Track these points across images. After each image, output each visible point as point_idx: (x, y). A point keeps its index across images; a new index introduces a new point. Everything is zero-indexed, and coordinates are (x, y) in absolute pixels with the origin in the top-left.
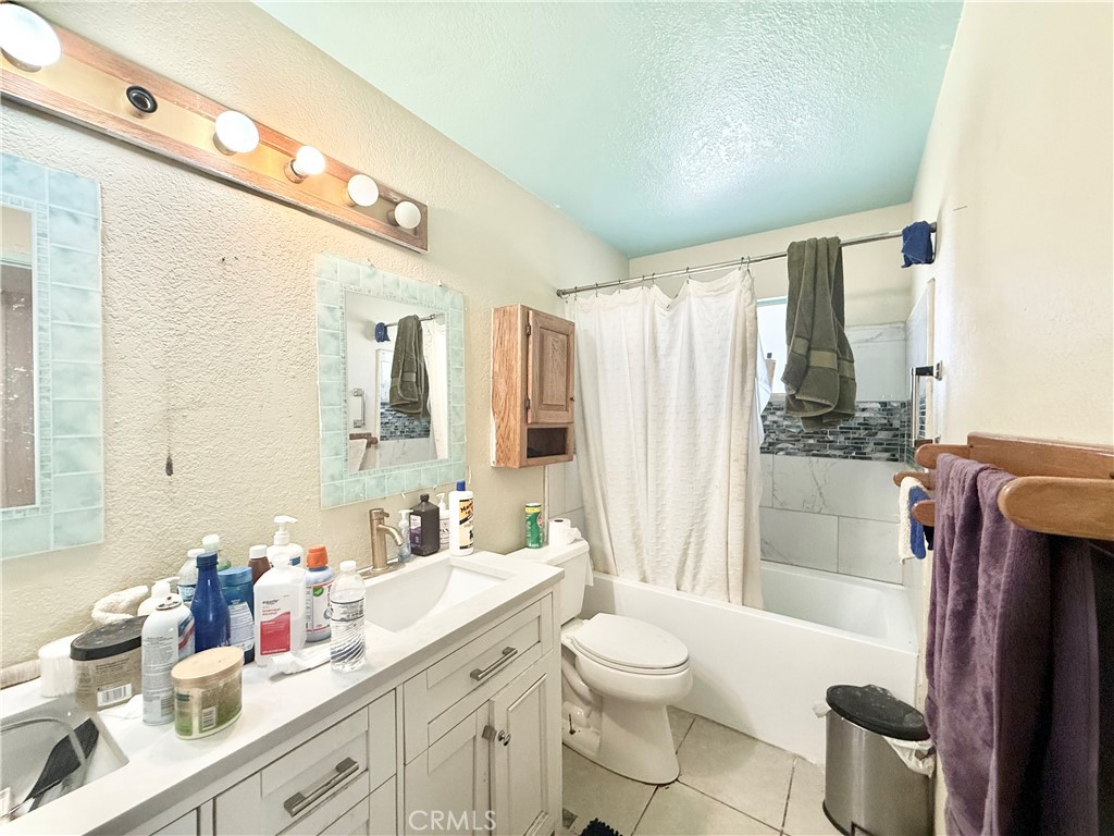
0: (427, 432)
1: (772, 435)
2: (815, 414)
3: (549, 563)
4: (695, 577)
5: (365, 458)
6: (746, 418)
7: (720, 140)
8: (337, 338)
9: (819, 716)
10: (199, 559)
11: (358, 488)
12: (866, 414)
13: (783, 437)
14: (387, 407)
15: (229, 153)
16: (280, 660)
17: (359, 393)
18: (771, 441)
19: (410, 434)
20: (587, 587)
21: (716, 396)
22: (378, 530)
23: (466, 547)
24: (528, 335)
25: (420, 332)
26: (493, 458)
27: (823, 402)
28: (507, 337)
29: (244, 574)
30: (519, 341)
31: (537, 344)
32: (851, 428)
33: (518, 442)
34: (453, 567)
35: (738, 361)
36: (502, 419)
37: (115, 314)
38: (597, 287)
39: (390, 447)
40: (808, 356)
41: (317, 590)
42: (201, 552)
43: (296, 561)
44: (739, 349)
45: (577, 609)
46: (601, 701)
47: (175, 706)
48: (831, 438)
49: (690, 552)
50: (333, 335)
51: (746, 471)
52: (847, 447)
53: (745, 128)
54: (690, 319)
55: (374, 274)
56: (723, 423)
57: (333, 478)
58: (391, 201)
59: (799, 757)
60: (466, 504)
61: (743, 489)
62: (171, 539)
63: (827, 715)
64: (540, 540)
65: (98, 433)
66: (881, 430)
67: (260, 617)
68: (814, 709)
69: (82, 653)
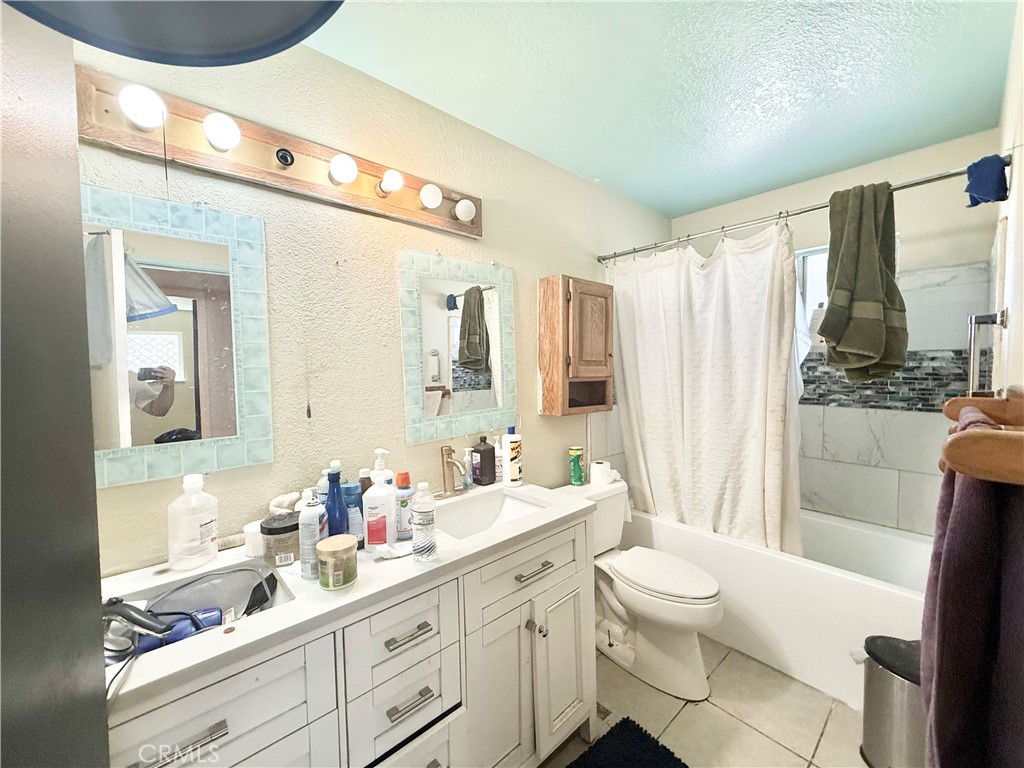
0: (489, 385)
1: (823, 387)
2: (859, 366)
3: (589, 498)
4: (731, 520)
5: (441, 406)
6: (783, 371)
7: (754, 100)
8: (415, 314)
9: (858, 662)
10: (329, 475)
11: (433, 430)
12: (935, 364)
13: (835, 388)
14: (457, 364)
15: (338, 184)
16: (381, 549)
17: (435, 354)
18: (821, 392)
19: (475, 387)
20: (626, 523)
21: (752, 350)
22: (448, 462)
23: (516, 480)
24: (569, 301)
25: (481, 300)
26: (540, 407)
27: (866, 353)
28: (550, 303)
29: (356, 487)
30: (561, 306)
31: (577, 308)
32: (916, 379)
33: (560, 393)
34: (506, 496)
35: (775, 314)
36: (548, 373)
37: (275, 308)
38: (635, 251)
39: (459, 397)
40: (850, 307)
41: (404, 503)
42: (329, 471)
43: (389, 482)
44: (776, 303)
45: (616, 540)
46: (635, 621)
47: (318, 568)
48: (892, 389)
49: (726, 497)
50: (411, 312)
51: (784, 421)
52: (911, 399)
53: (779, 84)
54: (725, 276)
55: (441, 261)
56: (760, 374)
57: (414, 421)
58: (453, 200)
59: (839, 701)
60: (515, 445)
61: (781, 439)
62: (312, 462)
63: (865, 662)
64: (582, 478)
65: (268, 389)
66: (955, 380)
67: (368, 518)
68: (851, 655)
69: (267, 531)
